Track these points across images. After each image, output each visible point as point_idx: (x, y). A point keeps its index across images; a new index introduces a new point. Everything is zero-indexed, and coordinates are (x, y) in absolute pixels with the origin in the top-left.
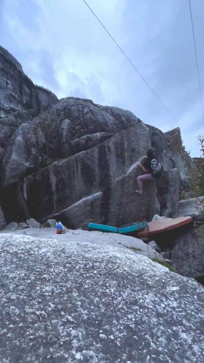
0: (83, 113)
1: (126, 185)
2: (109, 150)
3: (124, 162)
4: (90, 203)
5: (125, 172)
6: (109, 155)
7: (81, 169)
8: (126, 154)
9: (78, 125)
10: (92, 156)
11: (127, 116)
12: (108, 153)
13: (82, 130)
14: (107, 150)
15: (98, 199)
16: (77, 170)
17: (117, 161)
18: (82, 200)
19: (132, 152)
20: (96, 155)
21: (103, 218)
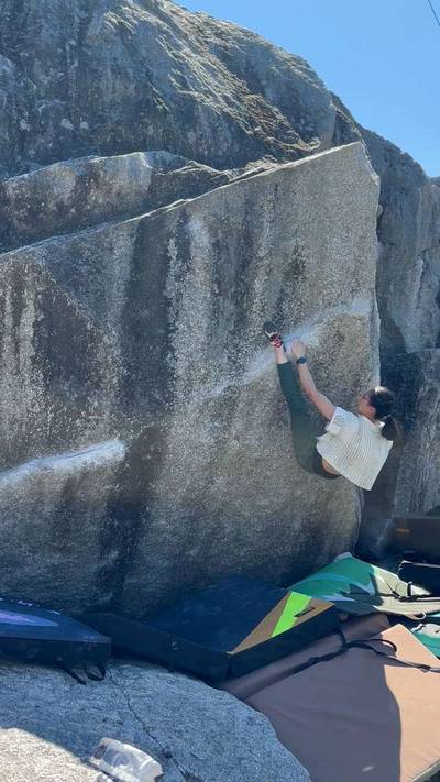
0: (82, 34)
1: (238, 425)
2: (184, 255)
3: (242, 319)
4: (59, 487)
5: (242, 368)
6: (178, 278)
7: (36, 325)
8: (258, 286)
9: (48, 96)
10: (99, 271)
11: (288, 85)
12: (175, 266)
13: (66, 124)
14: (173, 252)
15: (100, 471)
16: (17, 323)
17: (215, 313)
18: (26, 470)
19: (287, 276)
20: (119, 266)
21: (114, 554)
